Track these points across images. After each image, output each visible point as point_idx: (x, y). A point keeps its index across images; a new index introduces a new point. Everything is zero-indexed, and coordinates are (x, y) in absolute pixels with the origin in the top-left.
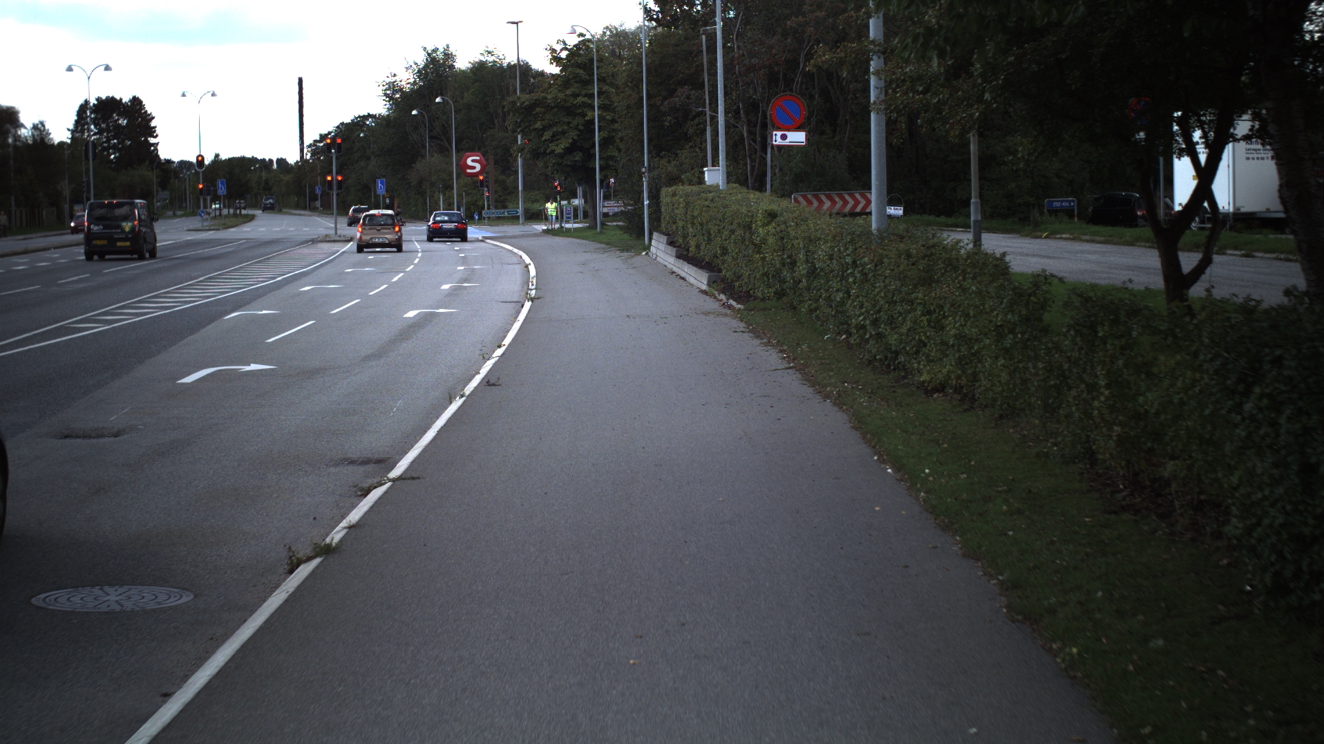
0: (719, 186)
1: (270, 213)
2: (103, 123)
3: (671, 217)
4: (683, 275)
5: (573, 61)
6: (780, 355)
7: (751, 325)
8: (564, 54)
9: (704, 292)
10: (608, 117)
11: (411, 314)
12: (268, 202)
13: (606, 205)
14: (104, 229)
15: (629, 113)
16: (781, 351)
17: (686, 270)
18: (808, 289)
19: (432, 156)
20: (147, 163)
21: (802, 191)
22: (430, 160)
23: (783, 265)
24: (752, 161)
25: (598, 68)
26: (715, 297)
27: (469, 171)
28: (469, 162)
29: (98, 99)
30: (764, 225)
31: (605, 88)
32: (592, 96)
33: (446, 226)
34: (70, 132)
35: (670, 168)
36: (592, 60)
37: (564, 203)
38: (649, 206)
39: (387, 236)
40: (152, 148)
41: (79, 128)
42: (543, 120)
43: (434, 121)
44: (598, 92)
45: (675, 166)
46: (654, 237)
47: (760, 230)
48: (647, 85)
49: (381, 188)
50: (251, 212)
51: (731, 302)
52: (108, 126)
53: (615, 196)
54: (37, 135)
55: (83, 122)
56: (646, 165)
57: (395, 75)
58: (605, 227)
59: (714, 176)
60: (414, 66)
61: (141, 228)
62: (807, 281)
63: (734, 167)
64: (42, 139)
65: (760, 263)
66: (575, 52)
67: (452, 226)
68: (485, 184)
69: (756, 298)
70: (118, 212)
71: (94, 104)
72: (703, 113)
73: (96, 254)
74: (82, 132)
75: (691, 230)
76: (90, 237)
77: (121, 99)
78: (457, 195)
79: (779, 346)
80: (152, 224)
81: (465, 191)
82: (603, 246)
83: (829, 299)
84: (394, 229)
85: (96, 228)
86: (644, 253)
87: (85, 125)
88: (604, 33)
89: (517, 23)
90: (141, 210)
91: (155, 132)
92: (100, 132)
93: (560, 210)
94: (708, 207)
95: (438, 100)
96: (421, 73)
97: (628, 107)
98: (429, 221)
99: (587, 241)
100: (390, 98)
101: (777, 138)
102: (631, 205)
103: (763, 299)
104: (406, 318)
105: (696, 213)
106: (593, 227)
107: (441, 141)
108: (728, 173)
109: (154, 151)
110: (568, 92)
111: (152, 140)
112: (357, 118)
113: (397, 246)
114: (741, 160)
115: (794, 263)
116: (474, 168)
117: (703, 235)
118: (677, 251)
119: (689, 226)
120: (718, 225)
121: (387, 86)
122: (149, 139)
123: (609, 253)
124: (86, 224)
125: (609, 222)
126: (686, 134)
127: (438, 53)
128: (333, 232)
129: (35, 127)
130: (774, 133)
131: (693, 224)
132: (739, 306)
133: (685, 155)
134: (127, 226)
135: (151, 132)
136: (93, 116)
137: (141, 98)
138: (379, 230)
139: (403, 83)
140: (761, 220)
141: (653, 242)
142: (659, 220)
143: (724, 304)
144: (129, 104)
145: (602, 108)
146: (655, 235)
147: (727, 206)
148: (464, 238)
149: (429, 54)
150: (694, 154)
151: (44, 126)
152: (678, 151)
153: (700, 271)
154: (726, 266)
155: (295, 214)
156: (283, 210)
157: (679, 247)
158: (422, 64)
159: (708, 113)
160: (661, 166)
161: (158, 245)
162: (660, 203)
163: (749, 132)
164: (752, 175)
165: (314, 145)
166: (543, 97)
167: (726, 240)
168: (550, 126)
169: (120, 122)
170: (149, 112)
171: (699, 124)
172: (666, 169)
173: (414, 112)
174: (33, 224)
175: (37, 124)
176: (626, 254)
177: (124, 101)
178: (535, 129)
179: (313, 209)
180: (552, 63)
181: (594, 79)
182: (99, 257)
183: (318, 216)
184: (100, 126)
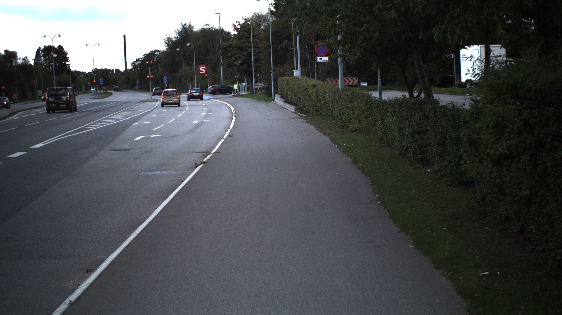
0: (298, 77)
1: (118, 92)
2: (47, 56)
3: (282, 88)
4: (286, 108)
5: (242, 29)
6: (315, 127)
7: (308, 120)
8: (239, 27)
9: (294, 112)
10: (257, 51)
11: (196, 122)
12: (116, 87)
13: (256, 85)
14: (54, 100)
15: (265, 50)
16: (315, 126)
17: (287, 106)
18: (325, 108)
19: (185, 67)
20: (66, 72)
21: (329, 78)
22: (184, 69)
23: (318, 101)
24: (311, 67)
25: (252, 32)
26: (297, 114)
27: (201, 73)
28: (201, 69)
29: (45, 47)
30: (312, 89)
31: (256, 40)
32: (250, 43)
33: (195, 94)
34: (33, 60)
35: (281, 70)
36: (250, 29)
37: (239, 84)
38: (274, 85)
39: (174, 100)
40: (67, 66)
41: (37, 59)
42: (232, 52)
43: (186, 53)
44: (253, 41)
45: (283, 69)
46: (276, 96)
47: (311, 91)
48: (272, 39)
49: (165, 80)
50: (110, 91)
51: (302, 114)
52: (49, 57)
53: (259, 81)
54: (25, 62)
55: (38, 56)
56: (272, 69)
57: (169, 35)
58: (256, 93)
59: (297, 73)
60: (177, 31)
61: (71, 99)
62: (324, 106)
63: (305, 69)
64: (26, 64)
65: (311, 102)
66: (243, 26)
67: (197, 94)
68: (208, 78)
69: (310, 113)
70: (60, 92)
71: (43, 49)
72: (292, 50)
73: (51, 110)
74: (38, 60)
75: (289, 92)
76: (49, 103)
77: (54, 46)
78: (196, 83)
79: (315, 125)
80: (75, 97)
81: (200, 81)
82: (257, 100)
83: (329, 110)
84: (177, 96)
85: (51, 99)
86: (272, 102)
87: (39, 57)
88: (253, 16)
89: (219, 14)
90: (70, 91)
91: (68, 59)
92: (46, 60)
93: (239, 87)
94: (294, 84)
95: (188, 45)
96: (180, 33)
97: (265, 48)
98: (188, 93)
99: (250, 99)
100: (168, 44)
101: (318, 59)
102: (266, 85)
103: (312, 113)
104: (194, 123)
105: (290, 86)
106: (252, 93)
107: (189, 61)
108: (301, 72)
109: (68, 67)
110: (241, 42)
111: (67, 63)
112: (151, 52)
113: (178, 104)
114: (307, 67)
115: (320, 101)
116: (203, 71)
117: (293, 94)
118: (284, 100)
119: (288, 91)
120: (298, 90)
121: (166, 40)
122: (66, 62)
123: (259, 102)
124: (47, 97)
125: (257, 91)
126: (287, 57)
127: (187, 25)
128: (150, 98)
129: (23, 59)
130: (317, 58)
131: (289, 90)
132: (305, 115)
133: (286, 65)
134: (64, 98)
135: (67, 59)
136: (42, 53)
137: (62, 45)
138: (170, 97)
139: (173, 38)
140: (311, 88)
141: (276, 97)
142: (277, 90)
143: (300, 115)
144: (57, 48)
145: (254, 47)
146: (276, 95)
147: (300, 84)
148: (202, 99)
149: (183, 26)
150: (290, 65)
151: (27, 58)
152: (284, 64)
153: (292, 106)
154: (301, 103)
155: (128, 92)
156: (123, 90)
157: (285, 98)
158: (180, 30)
159: (294, 49)
160: (278, 70)
161: (77, 106)
162: (278, 83)
163: (310, 56)
164: (311, 72)
165: (134, 63)
166: (231, 43)
167: (300, 95)
168: (234, 55)
169: (54, 56)
170: (66, 51)
171: (291, 54)
172: (280, 71)
173: (178, 50)
174: (24, 98)
175: (24, 58)
176: (265, 102)
177: (55, 47)
178: (228, 56)
179: (135, 90)
180: (234, 30)
181: (251, 36)
182: (52, 112)
183: (138, 92)
184: (46, 57)
